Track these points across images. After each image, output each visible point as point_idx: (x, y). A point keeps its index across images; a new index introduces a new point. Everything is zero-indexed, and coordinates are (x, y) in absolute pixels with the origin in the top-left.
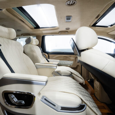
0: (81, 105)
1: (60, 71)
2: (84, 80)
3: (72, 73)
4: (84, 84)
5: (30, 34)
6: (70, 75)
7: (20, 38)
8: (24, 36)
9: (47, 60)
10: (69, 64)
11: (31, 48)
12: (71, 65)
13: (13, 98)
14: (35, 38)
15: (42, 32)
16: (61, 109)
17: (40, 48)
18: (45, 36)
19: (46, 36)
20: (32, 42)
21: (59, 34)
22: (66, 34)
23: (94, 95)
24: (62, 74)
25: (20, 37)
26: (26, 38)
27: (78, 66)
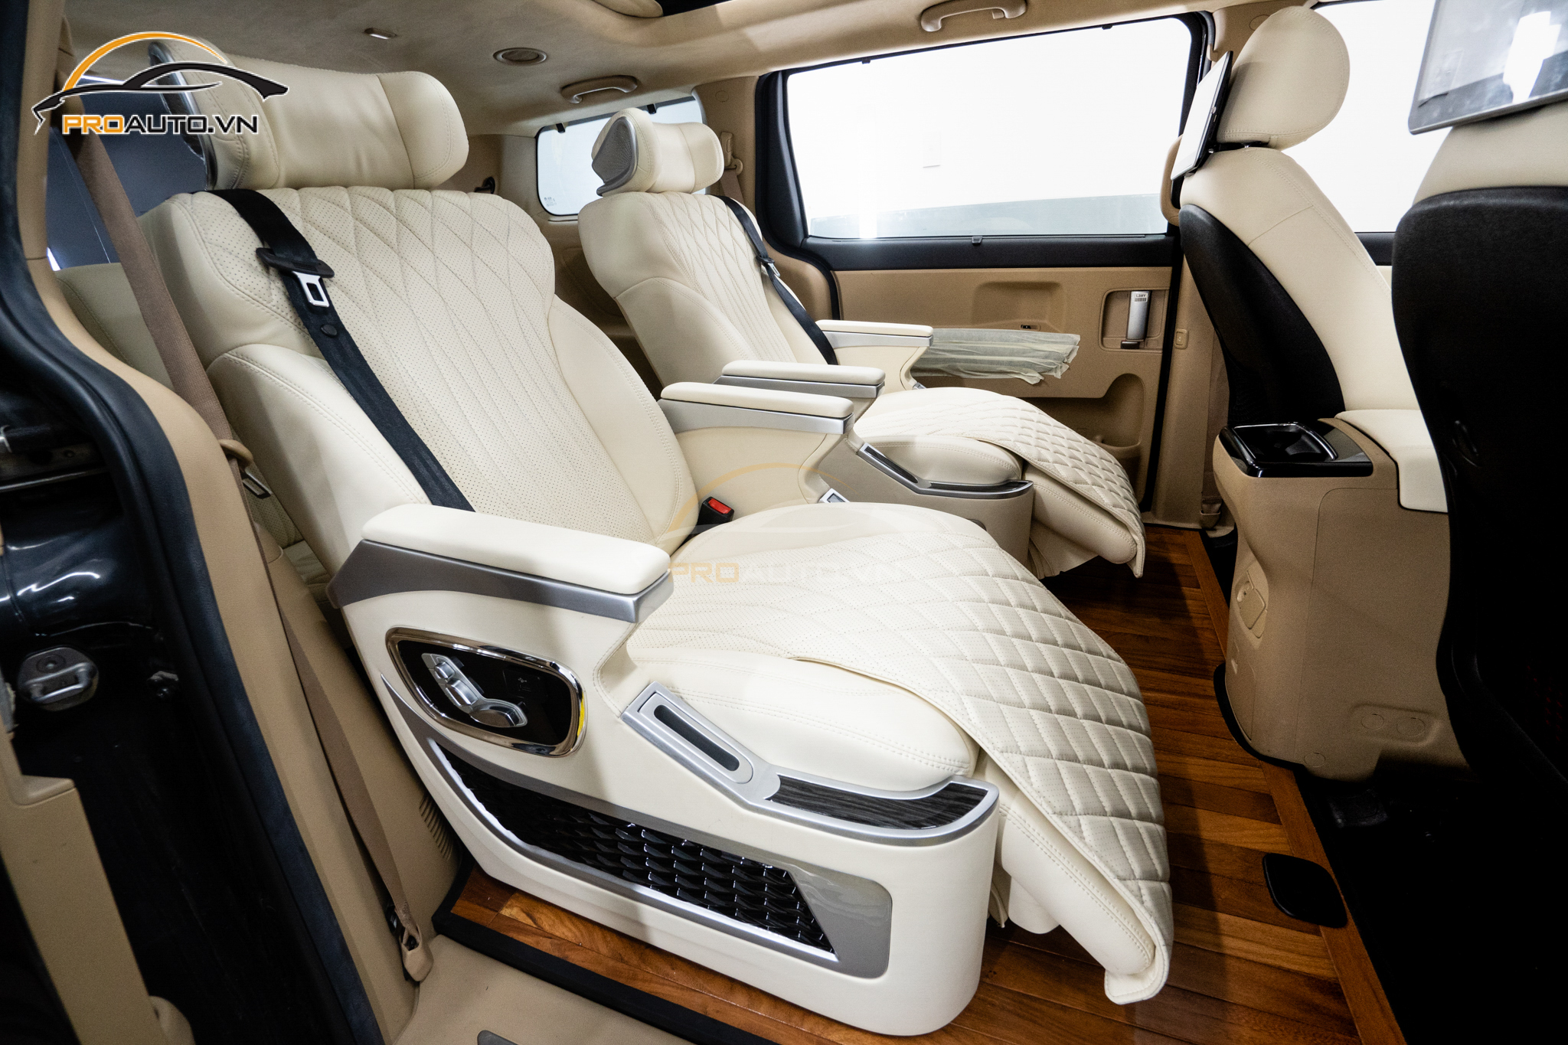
0: (953, 788)
1: (903, 446)
2: (1139, 539)
3: (1025, 465)
4: (1138, 570)
5: (634, 79)
6: (1008, 484)
7: (561, 128)
8: (586, 100)
9: (809, 326)
10: (1031, 366)
11: (637, 233)
12: (1058, 375)
13: (452, 681)
14: (692, 110)
15: (748, 41)
16: (776, 798)
17: (742, 217)
18: (786, 74)
19: (792, 79)
20: (651, 169)
21: (929, 37)
22: (1004, 24)
23: (1211, 683)
24: (930, 477)
25: (563, 117)
26: (602, 123)
27: (1124, 382)
